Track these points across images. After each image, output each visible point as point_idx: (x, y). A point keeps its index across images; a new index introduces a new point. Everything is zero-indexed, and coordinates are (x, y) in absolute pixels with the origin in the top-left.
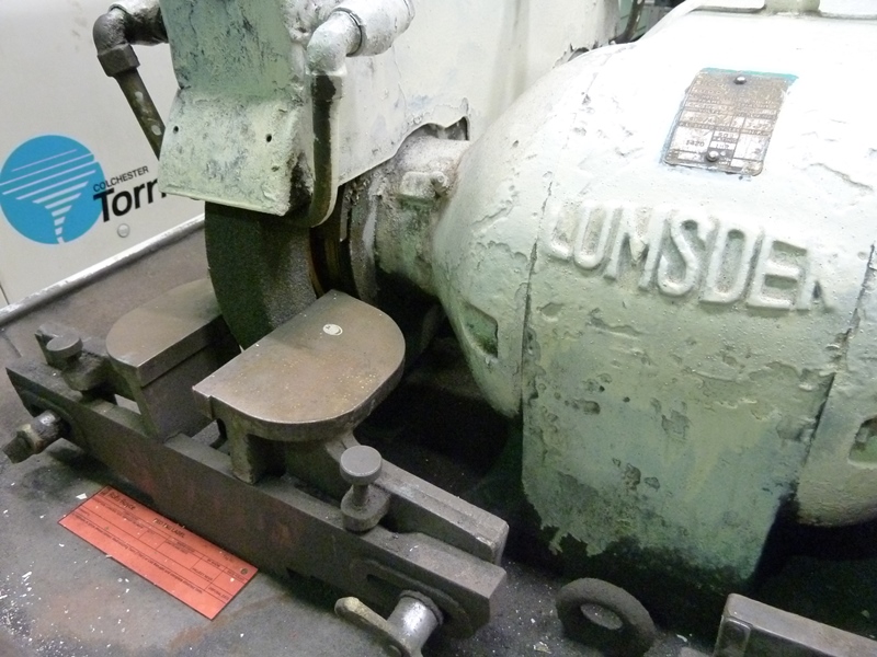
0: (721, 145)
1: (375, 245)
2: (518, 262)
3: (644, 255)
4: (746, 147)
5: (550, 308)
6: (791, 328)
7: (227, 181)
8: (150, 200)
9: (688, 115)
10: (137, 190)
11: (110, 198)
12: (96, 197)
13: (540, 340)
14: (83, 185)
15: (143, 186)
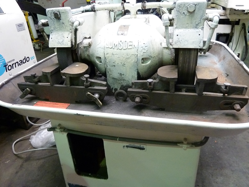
0: (123, 32)
1: (81, 55)
2: (102, 49)
3: (117, 45)
4: (125, 33)
5: (107, 54)
6: (133, 50)
7: (61, 44)
8: (16, 67)
9: (119, 30)
10: (13, 65)
11: (7, 66)
12: (4, 66)
13: (107, 58)
14: (1, 63)
15: (14, 64)
